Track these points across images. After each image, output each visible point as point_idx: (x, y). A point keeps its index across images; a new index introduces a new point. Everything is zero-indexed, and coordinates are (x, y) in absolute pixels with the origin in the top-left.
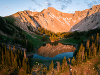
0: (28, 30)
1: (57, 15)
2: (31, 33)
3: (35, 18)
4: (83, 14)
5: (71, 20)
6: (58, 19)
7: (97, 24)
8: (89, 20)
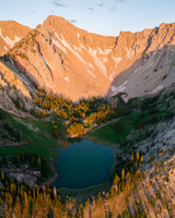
0: (14, 108)
1: (72, 41)
2: (24, 115)
3: (19, 58)
4: (138, 43)
5: (109, 56)
6: (76, 51)
7: (165, 77)
8: (151, 64)
